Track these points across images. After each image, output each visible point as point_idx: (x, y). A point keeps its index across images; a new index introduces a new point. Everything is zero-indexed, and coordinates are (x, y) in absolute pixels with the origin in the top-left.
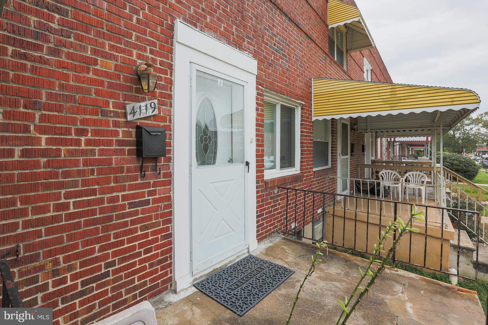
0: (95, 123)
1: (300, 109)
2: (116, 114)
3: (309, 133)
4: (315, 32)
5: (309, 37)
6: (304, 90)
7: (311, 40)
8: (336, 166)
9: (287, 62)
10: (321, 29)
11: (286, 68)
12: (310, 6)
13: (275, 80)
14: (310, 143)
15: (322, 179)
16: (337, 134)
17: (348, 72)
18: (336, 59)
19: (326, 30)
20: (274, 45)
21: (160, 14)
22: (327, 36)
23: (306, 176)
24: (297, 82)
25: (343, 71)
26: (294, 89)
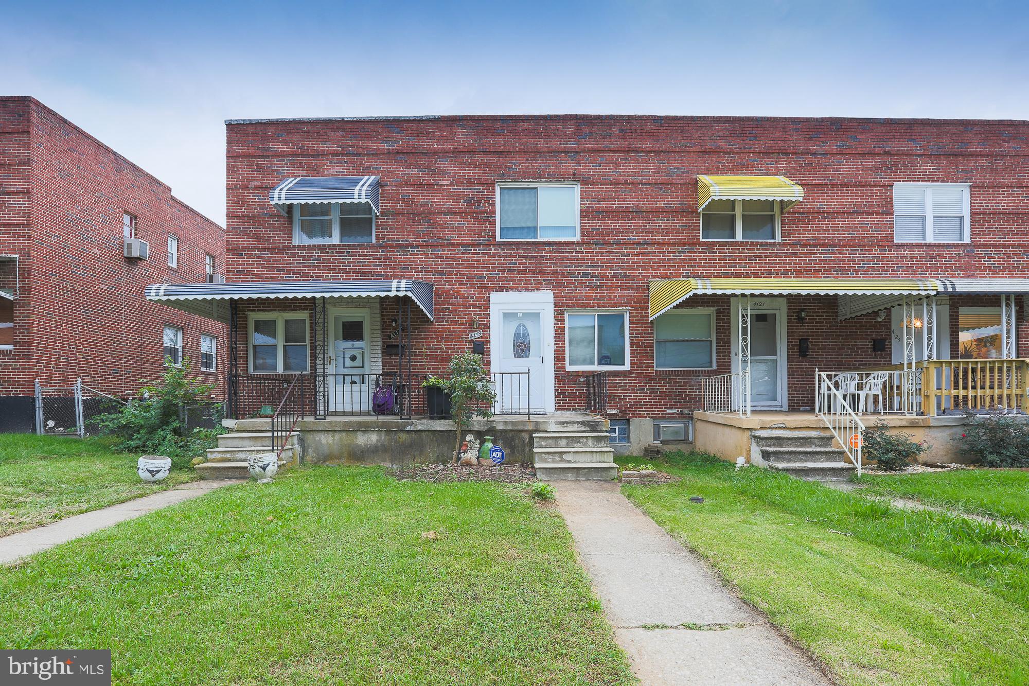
0: (459, 342)
1: (628, 313)
2: (466, 338)
3: (642, 333)
4: (660, 232)
5: (643, 244)
6: (631, 296)
7: (647, 244)
8: (730, 369)
9: (598, 280)
10: (676, 223)
11: (596, 286)
12: (647, 212)
13: (579, 300)
14: (647, 343)
15: (678, 379)
16: (729, 329)
17: (786, 240)
18: (739, 238)
19: (693, 217)
20: (578, 273)
21: (483, 294)
22: (696, 223)
23: (636, 373)
24: (616, 292)
25: (762, 244)
26: (611, 299)
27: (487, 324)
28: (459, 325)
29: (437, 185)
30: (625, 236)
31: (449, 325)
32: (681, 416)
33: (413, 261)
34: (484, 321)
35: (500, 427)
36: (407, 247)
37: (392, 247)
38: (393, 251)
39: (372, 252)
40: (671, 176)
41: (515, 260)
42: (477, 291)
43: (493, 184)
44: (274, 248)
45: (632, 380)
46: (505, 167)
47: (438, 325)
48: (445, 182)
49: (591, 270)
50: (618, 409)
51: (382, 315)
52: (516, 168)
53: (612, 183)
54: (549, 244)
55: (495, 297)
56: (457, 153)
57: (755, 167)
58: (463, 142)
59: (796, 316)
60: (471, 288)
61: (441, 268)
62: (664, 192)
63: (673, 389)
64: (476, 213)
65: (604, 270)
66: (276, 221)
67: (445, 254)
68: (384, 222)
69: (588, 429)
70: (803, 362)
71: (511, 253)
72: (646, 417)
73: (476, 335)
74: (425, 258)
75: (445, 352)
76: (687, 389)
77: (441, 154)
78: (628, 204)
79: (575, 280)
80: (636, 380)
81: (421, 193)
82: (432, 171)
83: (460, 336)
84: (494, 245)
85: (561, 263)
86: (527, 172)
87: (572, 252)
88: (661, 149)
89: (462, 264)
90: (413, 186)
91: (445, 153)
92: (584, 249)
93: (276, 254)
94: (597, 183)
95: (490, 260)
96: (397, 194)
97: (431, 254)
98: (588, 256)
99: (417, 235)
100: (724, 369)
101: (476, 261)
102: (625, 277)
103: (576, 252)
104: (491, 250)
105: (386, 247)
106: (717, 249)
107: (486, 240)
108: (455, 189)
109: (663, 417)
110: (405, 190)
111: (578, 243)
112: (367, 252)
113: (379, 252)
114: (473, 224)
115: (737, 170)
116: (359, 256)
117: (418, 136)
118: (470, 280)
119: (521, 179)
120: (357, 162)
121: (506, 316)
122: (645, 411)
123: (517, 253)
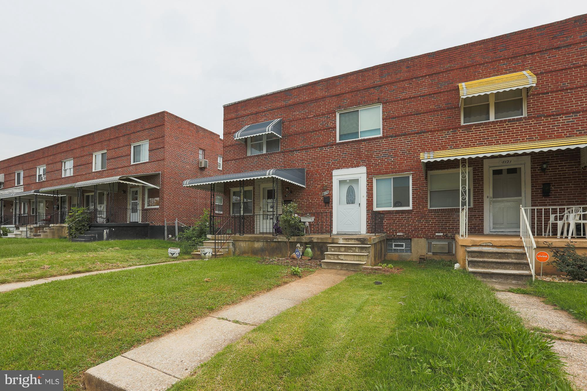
0: (317, 197)
1: (411, 175)
2: (321, 195)
3: (420, 187)
4: (433, 124)
5: (421, 133)
6: (413, 165)
7: (424, 133)
8: (483, 207)
9: (392, 158)
10: (443, 116)
11: (391, 161)
12: (423, 113)
13: (381, 170)
14: (423, 193)
15: (444, 214)
16: (483, 181)
17: (531, 115)
18: (492, 118)
19: (456, 111)
20: (381, 155)
21: (329, 171)
22: (458, 114)
23: (416, 211)
24: (403, 164)
25: (509, 121)
26: (400, 168)
27: (331, 187)
28: (317, 188)
29: (308, 118)
30: (410, 129)
31: (312, 189)
32: (445, 237)
33: (296, 158)
34: (330, 185)
35: (315, 241)
36: (294, 151)
37: (287, 152)
38: (288, 154)
39: (279, 155)
40: (440, 88)
41: (346, 152)
42: (326, 170)
43: (335, 112)
44: (240, 159)
45: (413, 215)
46: (341, 102)
47: (308, 189)
48: (311, 116)
49: (388, 152)
50: (404, 232)
51: (283, 186)
52: (346, 102)
53: (401, 100)
54: (364, 140)
55: (335, 172)
56: (317, 100)
57: (504, 69)
58: (320, 94)
59: (540, 168)
60: (323, 169)
61: (309, 160)
62: (435, 98)
63: (440, 220)
64: (326, 129)
65: (396, 151)
66: (241, 146)
67: (311, 153)
68: (284, 140)
69: (360, 243)
70: (547, 200)
71: (344, 148)
72: (422, 238)
73: (326, 193)
74: (302, 156)
75: (311, 202)
76: (451, 220)
77: (310, 102)
78: (412, 110)
79: (379, 159)
80: (416, 215)
81: (300, 123)
82: (305, 111)
83: (318, 194)
84: (335, 145)
85: (371, 150)
86: (352, 103)
87: (377, 143)
88: (433, 72)
89: (319, 157)
90: (296, 120)
91: (311, 101)
92: (384, 141)
93: (241, 161)
94: (392, 102)
95: (333, 153)
96: (290, 126)
97: (305, 153)
98: (386, 144)
99: (299, 144)
100: (478, 207)
101: (326, 154)
102: (409, 154)
103: (379, 143)
104: (333, 148)
105: (285, 152)
106: (474, 129)
107: (331, 143)
108: (316, 119)
109: (433, 238)
110: (293, 123)
111: (380, 138)
112: (277, 156)
113: (281, 155)
114: (324, 135)
115: (489, 74)
116: (273, 158)
117: (299, 95)
118: (323, 165)
119: (349, 107)
120: (272, 113)
121: (341, 182)
122: (422, 234)
123: (347, 148)
